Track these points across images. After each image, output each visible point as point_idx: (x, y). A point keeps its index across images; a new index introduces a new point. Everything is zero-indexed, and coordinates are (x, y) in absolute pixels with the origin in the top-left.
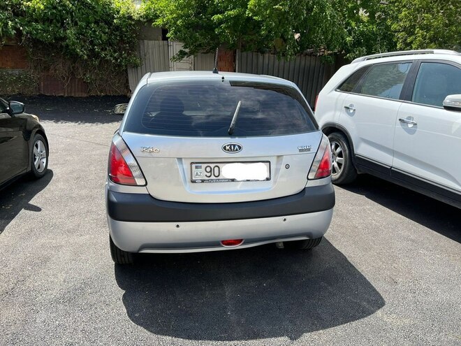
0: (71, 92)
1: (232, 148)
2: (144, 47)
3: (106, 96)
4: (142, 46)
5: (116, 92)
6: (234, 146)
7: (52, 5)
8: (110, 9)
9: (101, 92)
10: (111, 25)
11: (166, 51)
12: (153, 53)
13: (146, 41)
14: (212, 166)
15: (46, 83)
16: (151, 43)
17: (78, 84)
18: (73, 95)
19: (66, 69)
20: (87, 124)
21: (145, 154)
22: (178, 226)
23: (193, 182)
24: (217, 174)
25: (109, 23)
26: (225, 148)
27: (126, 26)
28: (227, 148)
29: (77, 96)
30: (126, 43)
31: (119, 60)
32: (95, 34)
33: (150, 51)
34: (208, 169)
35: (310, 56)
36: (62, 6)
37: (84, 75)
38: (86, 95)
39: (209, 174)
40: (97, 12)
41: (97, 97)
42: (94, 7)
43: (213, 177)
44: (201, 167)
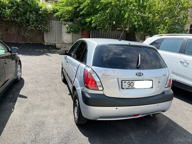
0: (17, 41)
1: (140, 75)
2: (51, 23)
3: (33, 44)
4: (50, 23)
5: (38, 42)
6: (141, 73)
7: (12, 2)
8: (37, 6)
9: (31, 41)
10: (38, 13)
11: (61, 26)
12: (55, 26)
13: (52, 21)
14: (130, 82)
15: (6, 37)
16: (54, 21)
17: (21, 38)
18: (18, 42)
19: (16, 31)
20: (28, 56)
21: (104, 76)
22: (117, 109)
23: (123, 89)
24: (132, 86)
25: (37, 12)
26: (137, 74)
27: (45, 14)
28: (138, 74)
29: (20, 43)
30: (44, 21)
31: (40, 28)
32: (30, 17)
33: (54, 25)
34: (129, 83)
35: (120, 31)
36: (16, 3)
37: (24, 34)
38: (24, 43)
39: (129, 86)
40: (32, 7)
41: (29, 44)
42: (31, 5)
43: (131, 87)
44: (126, 82)
